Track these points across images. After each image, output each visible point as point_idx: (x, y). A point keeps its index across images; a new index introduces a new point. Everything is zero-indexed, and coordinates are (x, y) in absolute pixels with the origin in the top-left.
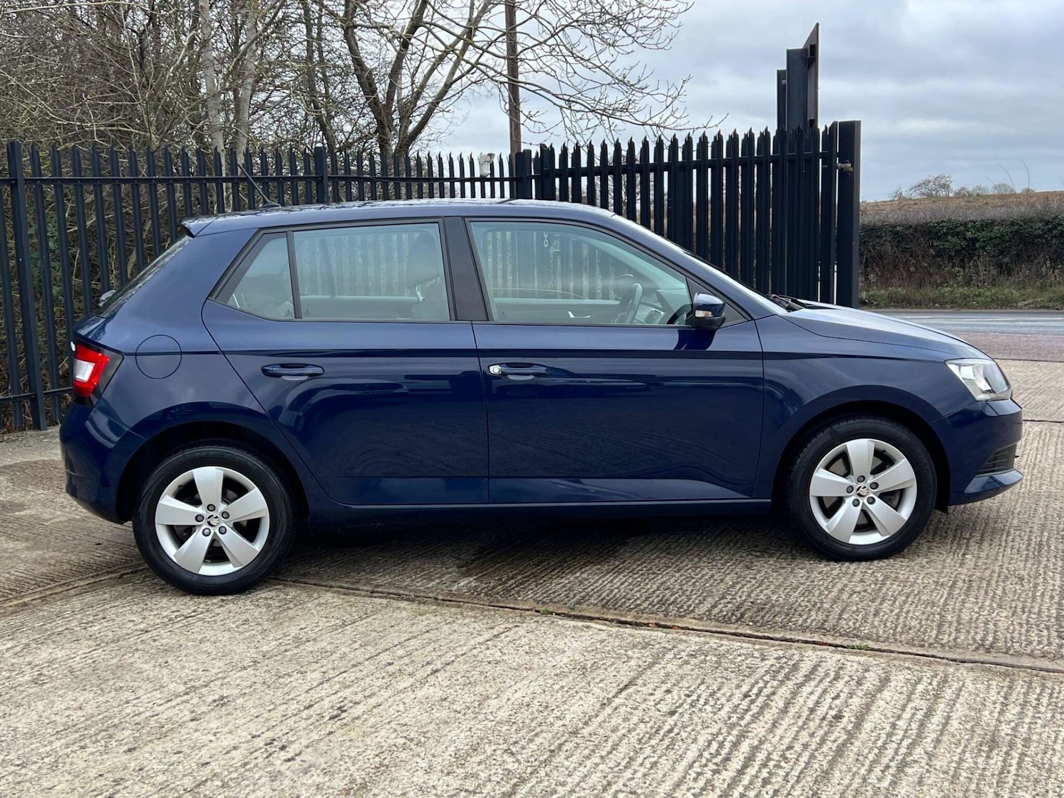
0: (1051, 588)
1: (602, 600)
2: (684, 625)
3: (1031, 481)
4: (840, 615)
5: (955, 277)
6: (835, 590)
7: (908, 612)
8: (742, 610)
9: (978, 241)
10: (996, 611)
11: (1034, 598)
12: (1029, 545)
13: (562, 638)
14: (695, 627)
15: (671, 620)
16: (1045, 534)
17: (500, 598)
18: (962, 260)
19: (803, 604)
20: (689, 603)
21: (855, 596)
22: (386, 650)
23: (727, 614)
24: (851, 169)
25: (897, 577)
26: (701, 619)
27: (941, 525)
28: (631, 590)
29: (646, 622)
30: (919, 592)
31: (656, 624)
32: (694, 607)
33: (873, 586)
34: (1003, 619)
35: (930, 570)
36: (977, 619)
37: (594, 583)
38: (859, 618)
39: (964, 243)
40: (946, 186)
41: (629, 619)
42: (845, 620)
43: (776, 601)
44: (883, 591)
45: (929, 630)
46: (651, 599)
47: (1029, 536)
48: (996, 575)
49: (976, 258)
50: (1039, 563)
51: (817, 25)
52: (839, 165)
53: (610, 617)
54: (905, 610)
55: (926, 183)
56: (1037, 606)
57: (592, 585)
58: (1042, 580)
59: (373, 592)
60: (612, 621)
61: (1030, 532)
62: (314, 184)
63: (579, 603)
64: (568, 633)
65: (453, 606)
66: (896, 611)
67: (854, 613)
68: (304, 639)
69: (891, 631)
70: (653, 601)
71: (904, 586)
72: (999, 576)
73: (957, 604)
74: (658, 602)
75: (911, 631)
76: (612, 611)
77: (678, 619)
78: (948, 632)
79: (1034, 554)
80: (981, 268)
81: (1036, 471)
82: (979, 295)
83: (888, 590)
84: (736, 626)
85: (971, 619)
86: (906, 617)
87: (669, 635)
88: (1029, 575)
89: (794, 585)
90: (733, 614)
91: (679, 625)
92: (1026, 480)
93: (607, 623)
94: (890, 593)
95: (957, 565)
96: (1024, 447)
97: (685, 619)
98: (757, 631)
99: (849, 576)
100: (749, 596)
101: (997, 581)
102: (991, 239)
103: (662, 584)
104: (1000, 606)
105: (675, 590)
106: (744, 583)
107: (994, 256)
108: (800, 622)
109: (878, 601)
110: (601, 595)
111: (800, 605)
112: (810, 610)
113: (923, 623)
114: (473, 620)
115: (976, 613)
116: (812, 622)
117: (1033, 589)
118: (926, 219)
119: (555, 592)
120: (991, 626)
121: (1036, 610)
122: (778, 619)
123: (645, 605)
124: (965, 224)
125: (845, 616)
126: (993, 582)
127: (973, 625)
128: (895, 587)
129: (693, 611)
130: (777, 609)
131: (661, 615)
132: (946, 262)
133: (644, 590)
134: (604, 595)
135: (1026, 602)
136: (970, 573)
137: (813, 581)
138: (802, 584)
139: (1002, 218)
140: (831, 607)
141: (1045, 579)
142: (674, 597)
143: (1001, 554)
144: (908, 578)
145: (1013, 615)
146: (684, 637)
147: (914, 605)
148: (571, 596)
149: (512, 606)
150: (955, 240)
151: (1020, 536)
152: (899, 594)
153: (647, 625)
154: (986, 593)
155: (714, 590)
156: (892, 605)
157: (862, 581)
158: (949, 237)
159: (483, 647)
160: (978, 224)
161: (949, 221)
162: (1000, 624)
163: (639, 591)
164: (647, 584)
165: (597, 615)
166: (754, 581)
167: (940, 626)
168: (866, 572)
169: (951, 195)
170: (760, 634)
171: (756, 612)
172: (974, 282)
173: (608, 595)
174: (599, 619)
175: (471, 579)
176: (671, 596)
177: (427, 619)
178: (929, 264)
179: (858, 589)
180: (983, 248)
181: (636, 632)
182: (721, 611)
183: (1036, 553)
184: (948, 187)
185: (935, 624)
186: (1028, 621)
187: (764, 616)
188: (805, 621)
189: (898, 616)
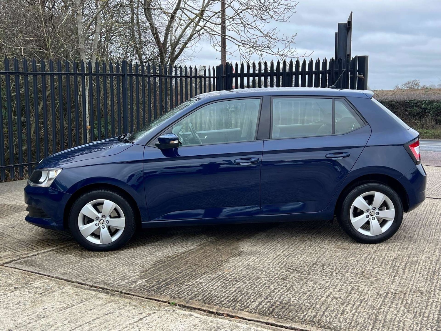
0: (437, 300)
1: (204, 297)
2: (241, 316)
3: (435, 233)
4: (324, 313)
5: (416, 125)
6: (325, 296)
7: (359, 312)
8: (274, 307)
9: (427, 109)
10: (406, 314)
11: (427, 305)
12: (429, 272)
13: (175, 322)
14: (247, 318)
15: (235, 312)
16: (438, 265)
17: (153, 293)
18: (420, 117)
19: (306, 305)
20: (248, 301)
21: (334, 300)
22: (80, 326)
23: (265, 310)
24: (363, 78)
25: (358, 289)
26: (251, 312)
27: (386, 258)
28: (221, 291)
29: (222, 313)
30: (367, 299)
31: (227, 314)
32: (250, 304)
33: (345, 294)
34: (408, 320)
35: (376, 285)
36: (395, 319)
37: (205, 286)
38: (333, 315)
39: (421, 110)
40: (417, 85)
41: (214, 310)
42: (326, 316)
43: (293, 302)
44: (349, 298)
45: (368, 326)
46: (229, 298)
47: (429, 267)
48: (409, 290)
49: (425, 117)
50: (433, 283)
51: (352, 12)
52: (358, 75)
53: (205, 309)
54: (358, 311)
55: (409, 83)
56: (428, 311)
57: (203, 287)
58: (432, 294)
59: (92, 286)
60: (205, 311)
61: (430, 263)
62: (121, 77)
63: (192, 299)
64: (179, 319)
65: (127, 298)
66: (353, 312)
67: (331, 312)
68: (42, 316)
69: (348, 325)
70: (230, 299)
71: (361, 295)
72: (411, 291)
73: (386, 309)
74: (233, 300)
75: (358, 326)
76: (207, 305)
77: (239, 312)
78: (378, 327)
79: (430, 278)
80: (428, 121)
81: (438, 227)
82: (427, 133)
83: (352, 297)
84: (268, 318)
85: (392, 319)
86: (358, 316)
87: (231, 322)
88: (426, 291)
89: (305, 292)
90: (268, 310)
91: (239, 316)
92: (433, 232)
93: (202, 312)
94: (353, 299)
95: (390, 283)
96: (434, 213)
97: (243, 312)
98: (278, 322)
99: (334, 287)
100: (280, 298)
101: (409, 294)
102: (433, 108)
103: (238, 288)
104: (408, 311)
105: (244, 292)
106: (280, 289)
107: (434, 116)
108: (302, 317)
109: (345, 304)
110: (205, 294)
111: (304, 305)
112: (309, 309)
113: (366, 320)
114: (134, 307)
115: (395, 315)
116: (308, 317)
117: (427, 300)
118: (404, 99)
119: (183, 291)
120: (401, 325)
121: (426, 315)
122: (291, 314)
123: (225, 301)
124: (421, 102)
125: (326, 314)
126: (407, 295)
127: (392, 323)
128: (356, 295)
129: (248, 307)
130: (292, 307)
131: (231, 309)
132: (413, 118)
133: (227, 292)
134: (206, 294)
135: (422, 309)
136: (396, 288)
137: (315, 290)
138: (309, 291)
139: (438, 100)
140: (320, 307)
141: (434, 294)
142: (241, 297)
143: (414, 277)
144: (364, 290)
145: (414, 317)
146: (239, 324)
147: (363, 308)
148: (190, 294)
149: (157, 299)
150: (417, 108)
151: (425, 266)
152: (357, 301)
153: (222, 315)
154: (402, 302)
155: (263, 293)
156: (352, 308)
157: (340, 291)
158: (414, 107)
159: (131, 327)
160: (427, 102)
161: (414, 100)
162: (406, 323)
163: (225, 292)
164: (231, 287)
165: (199, 307)
166: (285, 288)
167: (375, 323)
168: (343, 285)
169: (420, 88)
170: (279, 324)
171: (280, 309)
172: (424, 127)
173: (208, 294)
174: (199, 309)
175: (144, 280)
176: (240, 296)
177: (111, 306)
178: (405, 119)
179: (336, 296)
180: (429, 112)
181: (215, 319)
182: (263, 307)
183: (432, 277)
184: (418, 85)
185: (372, 321)
186: (421, 322)
187: (284, 312)
188: (304, 316)
189: (354, 315)
